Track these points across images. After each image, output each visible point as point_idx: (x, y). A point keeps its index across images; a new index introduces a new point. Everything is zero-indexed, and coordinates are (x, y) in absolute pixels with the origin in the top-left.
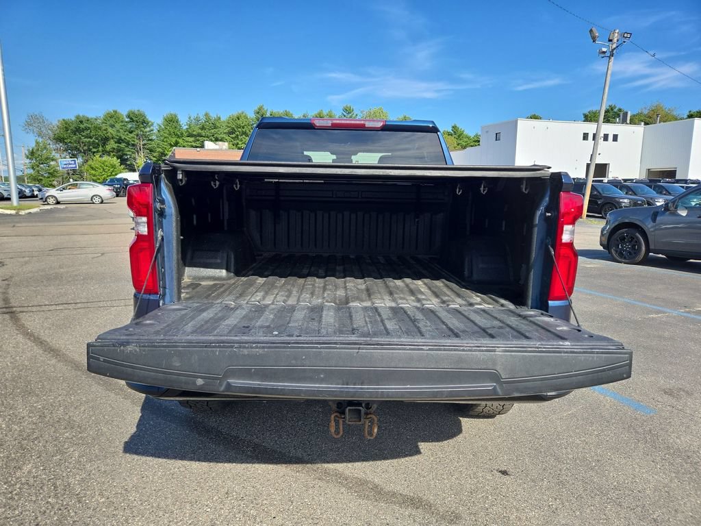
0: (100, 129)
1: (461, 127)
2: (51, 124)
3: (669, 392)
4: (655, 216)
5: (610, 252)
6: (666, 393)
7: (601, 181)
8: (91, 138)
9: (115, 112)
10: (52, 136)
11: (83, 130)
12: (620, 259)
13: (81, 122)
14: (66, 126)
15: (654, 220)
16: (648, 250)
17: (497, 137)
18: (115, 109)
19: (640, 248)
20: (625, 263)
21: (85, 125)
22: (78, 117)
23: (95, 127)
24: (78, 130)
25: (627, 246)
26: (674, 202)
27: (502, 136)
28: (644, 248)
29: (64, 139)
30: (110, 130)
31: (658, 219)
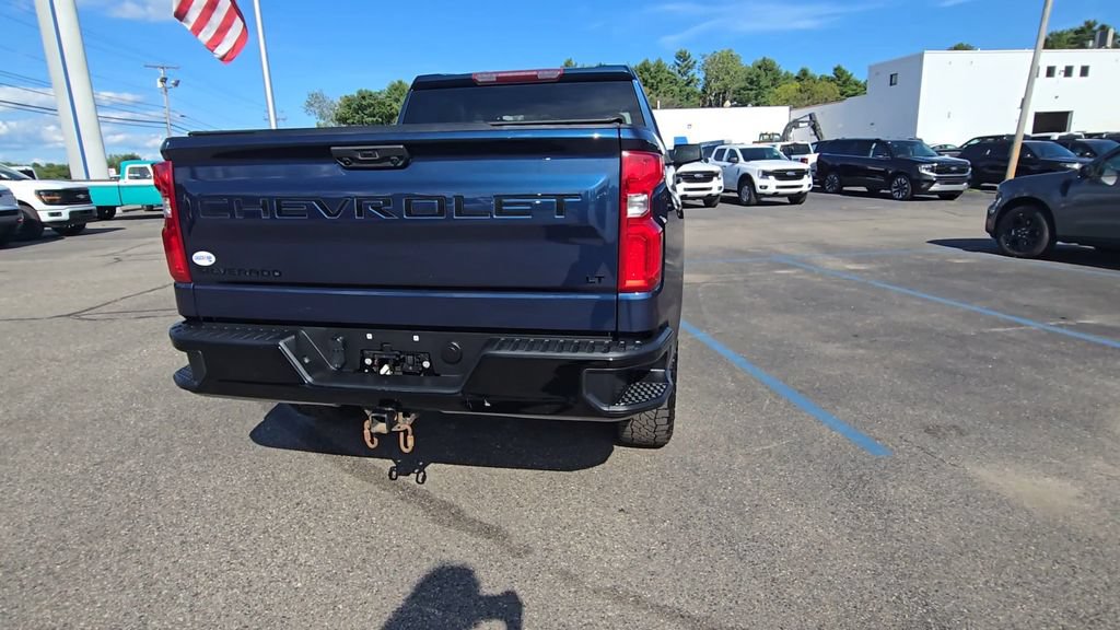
0: (384, 104)
1: (849, 69)
2: (332, 102)
3: (931, 431)
4: (1065, 187)
5: (998, 242)
6: (927, 430)
7: (1048, 138)
8: (374, 116)
9: (400, 82)
10: (334, 118)
11: (365, 108)
12: (1011, 252)
13: (364, 98)
14: (348, 102)
15: (1064, 192)
16: (1054, 237)
17: (893, 80)
18: (400, 79)
19: (1042, 233)
20: (1018, 257)
21: (368, 101)
22: (360, 92)
23: (379, 103)
24: (361, 108)
25: (1024, 232)
26: (1095, 165)
27: (899, 79)
28: (1047, 234)
29: (347, 119)
30: (395, 105)
31: (1071, 190)
